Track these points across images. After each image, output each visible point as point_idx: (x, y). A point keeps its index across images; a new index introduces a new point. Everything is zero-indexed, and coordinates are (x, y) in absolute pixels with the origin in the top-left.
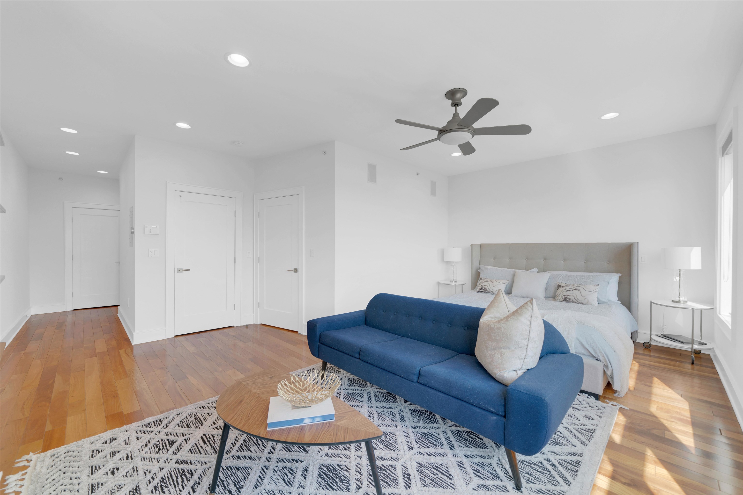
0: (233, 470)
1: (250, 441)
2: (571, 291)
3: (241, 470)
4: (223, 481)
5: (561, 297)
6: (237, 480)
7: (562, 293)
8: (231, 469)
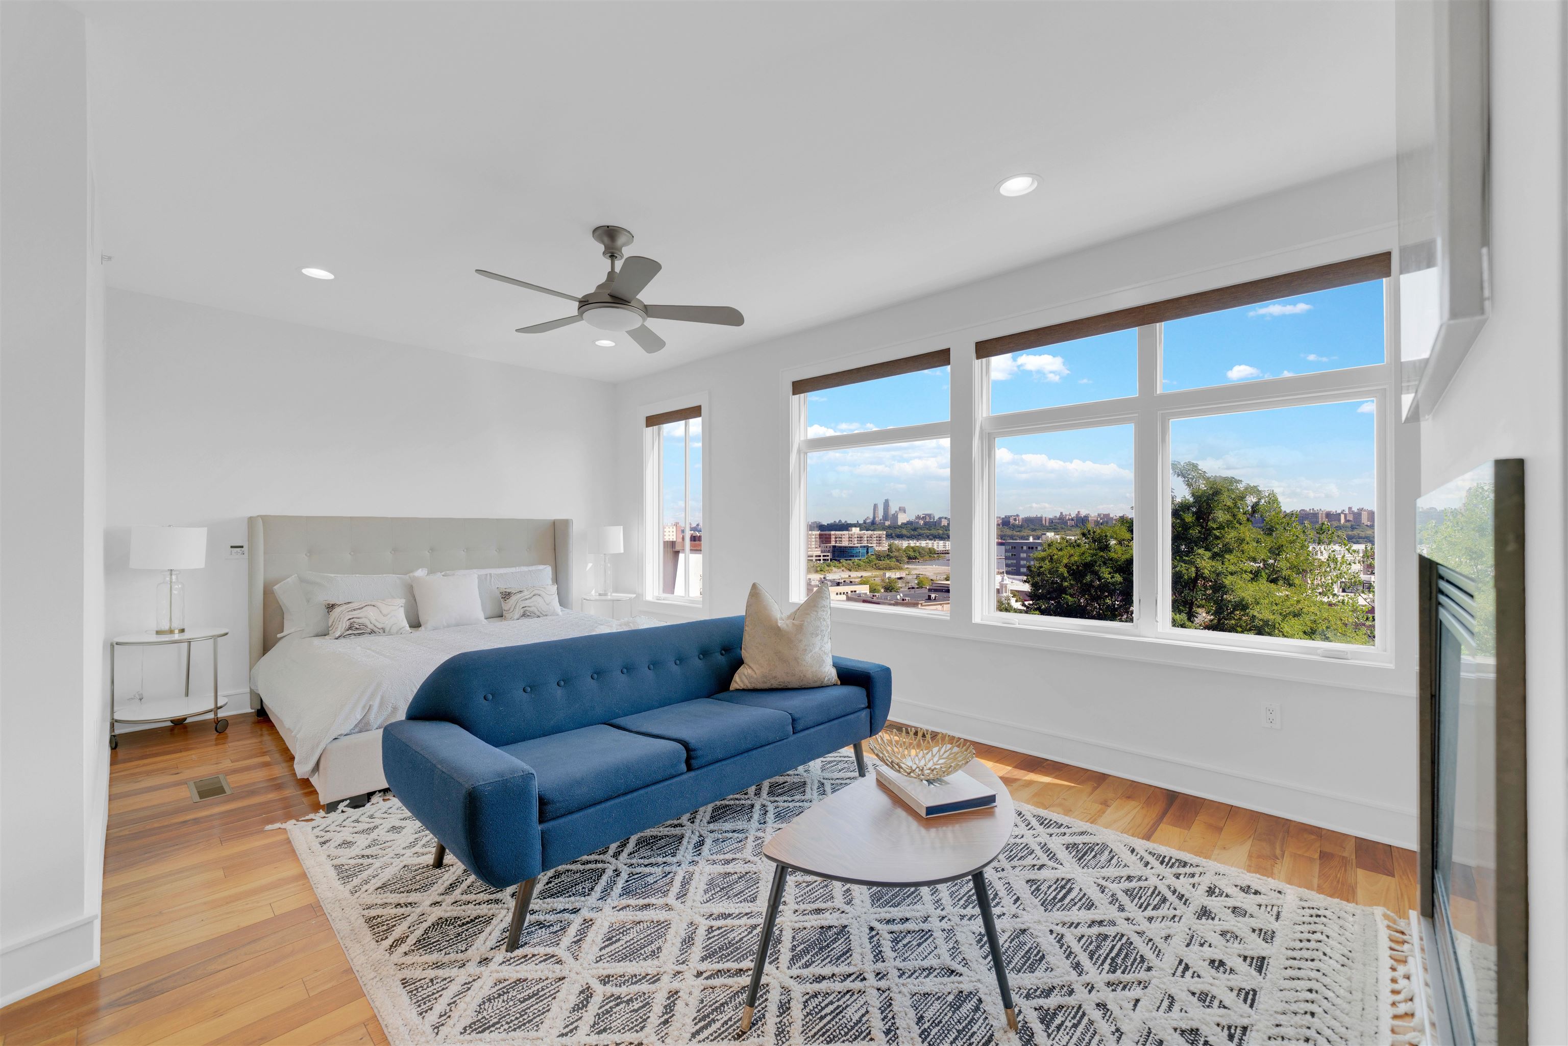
0: (926, 1026)
1: (827, 1031)
2: (530, 598)
3: (921, 1012)
4: (958, 1031)
5: (518, 612)
6: (948, 1009)
7: (518, 605)
8: (925, 1030)
